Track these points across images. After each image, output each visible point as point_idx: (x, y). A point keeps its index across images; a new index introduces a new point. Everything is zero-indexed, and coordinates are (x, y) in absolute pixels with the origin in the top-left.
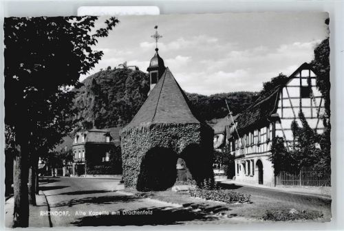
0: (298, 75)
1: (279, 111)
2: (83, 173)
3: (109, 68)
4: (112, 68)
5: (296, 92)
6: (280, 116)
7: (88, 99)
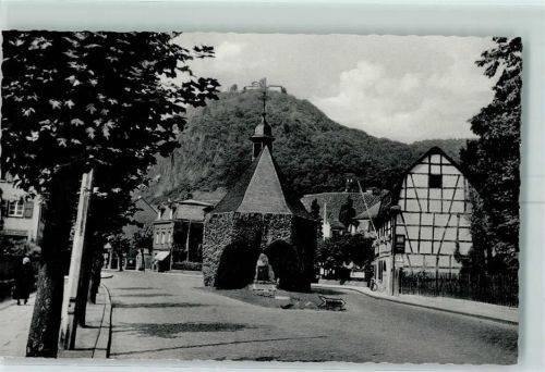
0: (427, 160)
1: (401, 203)
2: (168, 269)
3: (235, 87)
4: (240, 89)
5: (423, 181)
6: (403, 209)
7: (193, 139)
